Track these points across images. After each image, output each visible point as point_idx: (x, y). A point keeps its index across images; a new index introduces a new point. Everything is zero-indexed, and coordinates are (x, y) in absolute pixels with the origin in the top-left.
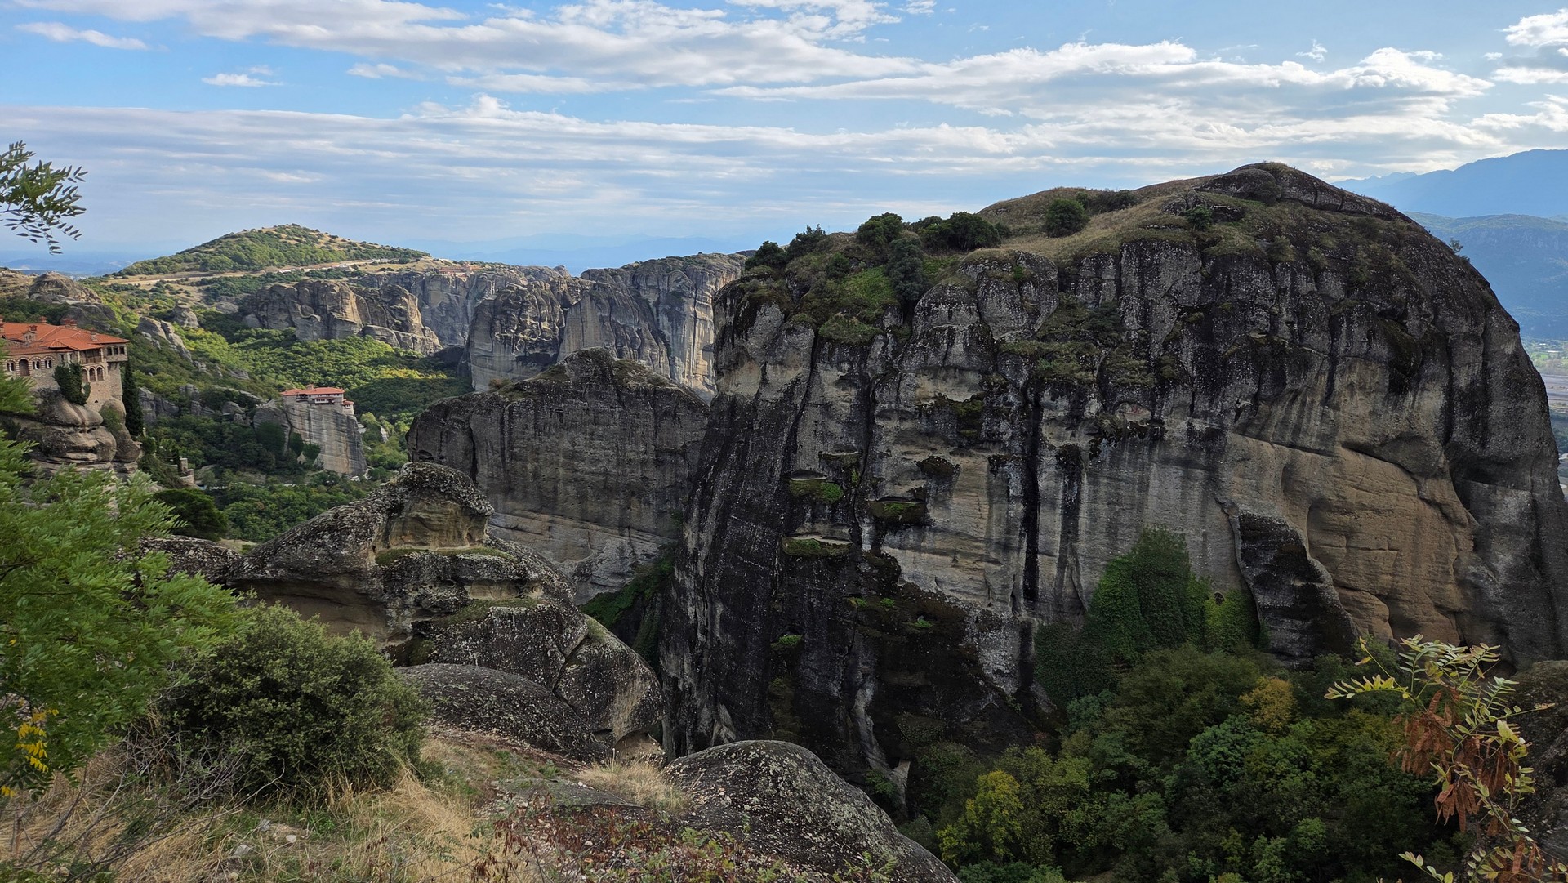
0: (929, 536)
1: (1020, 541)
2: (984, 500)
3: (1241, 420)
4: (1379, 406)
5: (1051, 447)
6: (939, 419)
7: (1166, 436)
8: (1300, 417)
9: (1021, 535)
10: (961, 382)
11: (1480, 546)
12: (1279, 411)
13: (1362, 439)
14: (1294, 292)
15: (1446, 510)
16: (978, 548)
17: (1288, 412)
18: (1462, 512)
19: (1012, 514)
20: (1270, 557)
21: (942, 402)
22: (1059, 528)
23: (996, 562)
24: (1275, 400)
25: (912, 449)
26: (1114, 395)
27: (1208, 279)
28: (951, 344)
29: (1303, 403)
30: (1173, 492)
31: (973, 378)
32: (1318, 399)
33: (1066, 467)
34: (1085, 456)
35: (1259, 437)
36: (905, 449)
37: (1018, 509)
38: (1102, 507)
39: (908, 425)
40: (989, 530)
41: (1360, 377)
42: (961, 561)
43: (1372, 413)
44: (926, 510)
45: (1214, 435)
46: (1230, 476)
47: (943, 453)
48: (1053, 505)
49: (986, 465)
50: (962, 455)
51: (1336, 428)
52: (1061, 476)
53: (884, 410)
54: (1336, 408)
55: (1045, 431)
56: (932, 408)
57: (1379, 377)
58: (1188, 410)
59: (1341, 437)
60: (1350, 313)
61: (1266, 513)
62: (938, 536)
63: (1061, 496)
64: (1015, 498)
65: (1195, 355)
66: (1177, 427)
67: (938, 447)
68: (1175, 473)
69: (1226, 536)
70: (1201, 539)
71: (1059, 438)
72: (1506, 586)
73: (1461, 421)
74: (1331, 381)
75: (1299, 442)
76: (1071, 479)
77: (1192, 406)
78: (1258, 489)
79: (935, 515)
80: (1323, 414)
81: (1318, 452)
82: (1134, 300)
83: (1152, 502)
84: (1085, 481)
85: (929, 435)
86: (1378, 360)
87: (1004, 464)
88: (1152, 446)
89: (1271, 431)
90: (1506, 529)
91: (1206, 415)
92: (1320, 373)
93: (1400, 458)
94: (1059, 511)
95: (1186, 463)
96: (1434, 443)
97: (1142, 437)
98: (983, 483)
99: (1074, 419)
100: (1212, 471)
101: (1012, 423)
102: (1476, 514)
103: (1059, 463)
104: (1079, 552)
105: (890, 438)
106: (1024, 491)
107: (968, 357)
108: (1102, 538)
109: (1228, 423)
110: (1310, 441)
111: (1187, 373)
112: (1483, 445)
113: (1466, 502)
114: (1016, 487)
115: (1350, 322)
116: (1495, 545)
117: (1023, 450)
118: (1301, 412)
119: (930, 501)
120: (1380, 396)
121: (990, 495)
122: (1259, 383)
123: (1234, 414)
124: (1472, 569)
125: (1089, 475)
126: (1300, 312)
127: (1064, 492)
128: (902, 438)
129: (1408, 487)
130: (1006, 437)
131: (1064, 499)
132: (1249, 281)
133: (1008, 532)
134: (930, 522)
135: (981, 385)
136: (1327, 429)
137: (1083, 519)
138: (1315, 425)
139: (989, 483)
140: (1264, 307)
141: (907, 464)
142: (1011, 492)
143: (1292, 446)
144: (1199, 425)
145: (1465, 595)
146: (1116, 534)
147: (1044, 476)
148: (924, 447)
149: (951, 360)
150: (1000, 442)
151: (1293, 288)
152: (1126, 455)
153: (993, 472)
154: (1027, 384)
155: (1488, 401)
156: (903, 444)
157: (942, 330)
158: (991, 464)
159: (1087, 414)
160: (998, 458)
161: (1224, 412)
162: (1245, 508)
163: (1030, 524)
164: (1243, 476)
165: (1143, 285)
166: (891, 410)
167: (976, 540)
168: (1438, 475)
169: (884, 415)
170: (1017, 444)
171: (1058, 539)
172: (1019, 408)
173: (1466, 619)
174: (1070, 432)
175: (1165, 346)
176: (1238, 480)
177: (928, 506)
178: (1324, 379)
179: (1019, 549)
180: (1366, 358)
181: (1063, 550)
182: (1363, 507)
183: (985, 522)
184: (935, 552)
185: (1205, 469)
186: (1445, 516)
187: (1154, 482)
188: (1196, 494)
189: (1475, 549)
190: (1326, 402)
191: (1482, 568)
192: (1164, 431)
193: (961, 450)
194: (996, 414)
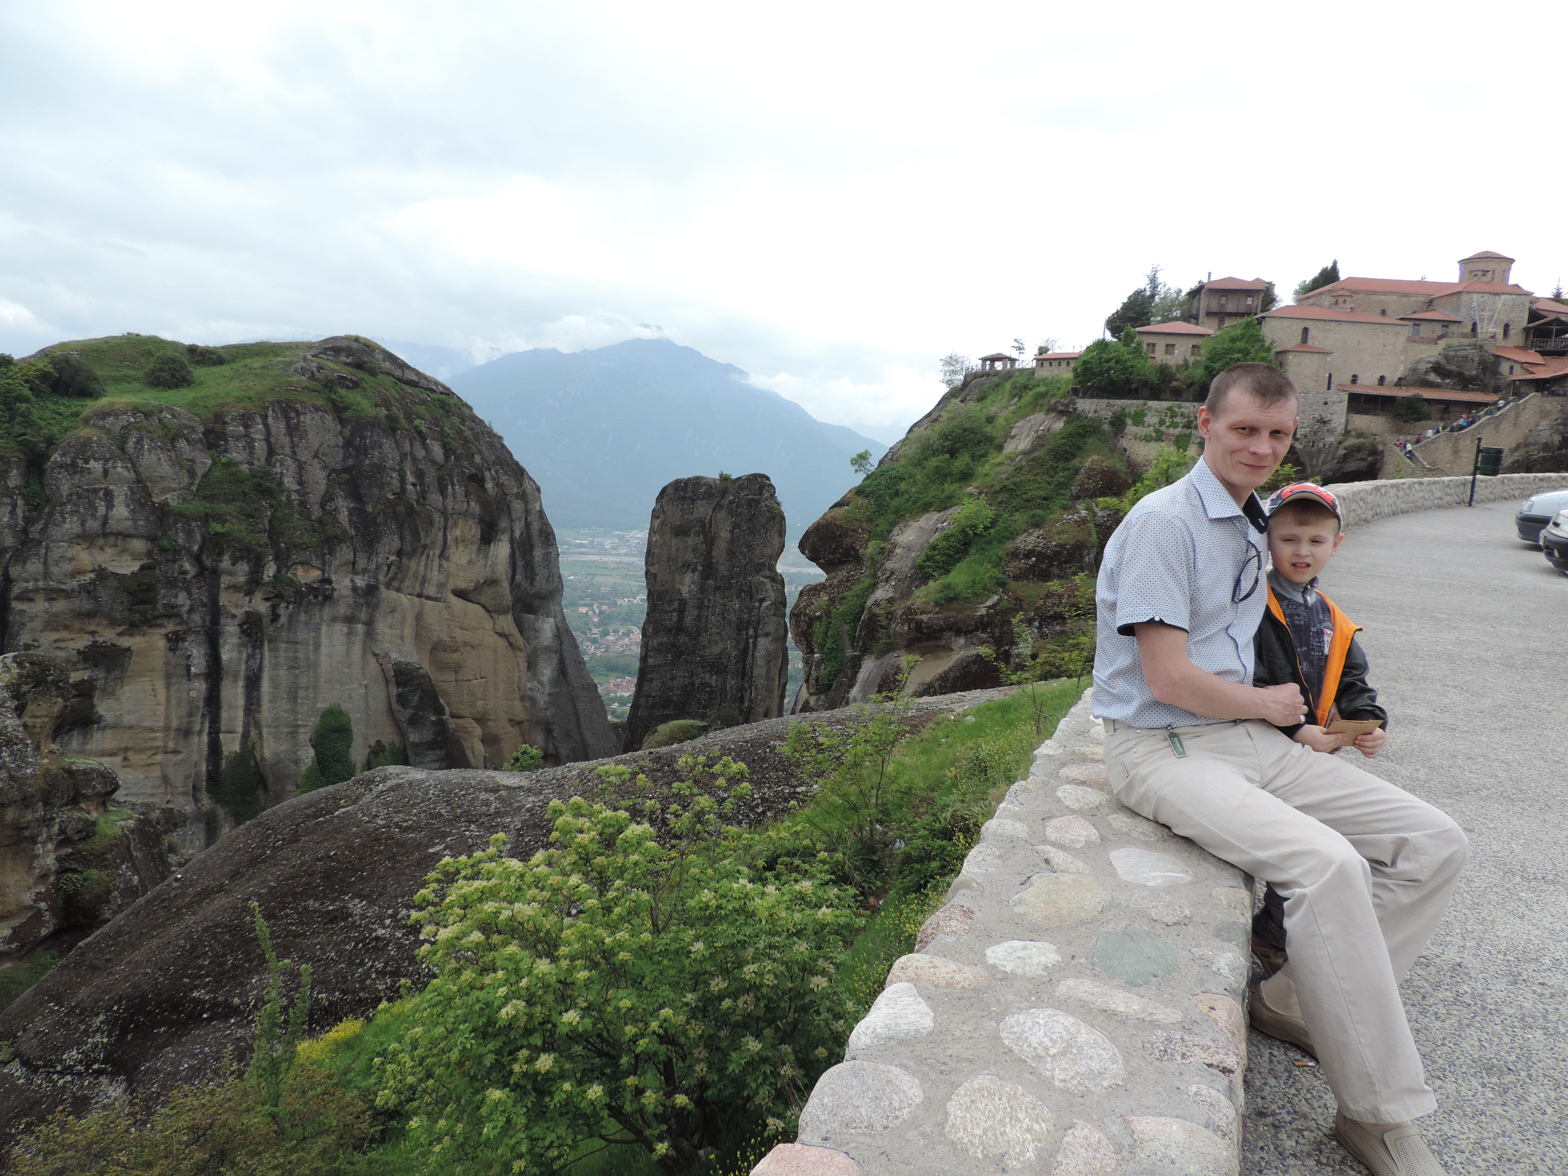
0: (97, 736)
1: (202, 723)
2: (160, 684)
3: (391, 574)
4: (474, 555)
5: (234, 616)
6: (104, 595)
7: (336, 594)
8: (426, 569)
9: (203, 716)
10: (124, 551)
11: (532, 666)
12: (413, 564)
13: (462, 585)
14: (414, 459)
15: (512, 640)
16: (153, 739)
17: (418, 564)
18: (521, 641)
19: (193, 694)
20: (416, 698)
21: (102, 574)
22: (241, 702)
23: (176, 752)
24: (411, 555)
25: (65, 634)
26: (288, 557)
27: (348, 444)
28: (110, 506)
29: (428, 556)
30: (340, 648)
31: (139, 545)
32: (438, 552)
33: (249, 635)
34: (266, 621)
35: (398, 590)
36: (55, 636)
37: (200, 687)
38: (282, 672)
39: (61, 605)
40: (168, 717)
41: (462, 531)
42: (133, 757)
43: (470, 562)
44: (93, 706)
45: (371, 590)
46: (382, 628)
47: (108, 635)
48: (236, 677)
49: (162, 644)
50: (132, 635)
51: (448, 577)
52: (243, 645)
53: (27, 591)
54: (448, 560)
55: (224, 599)
56: (93, 582)
57: (474, 531)
58: (351, 568)
59: (451, 586)
60: (451, 477)
61: (409, 659)
62: (109, 734)
63: (243, 667)
64: (197, 675)
65: (350, 515)
66: (343, 583)
67: (99, 629)
68: (341, 628)
69: (382, 685)
70: (363, 691)
71: (236, 606)
72: (550, 695)
73: (520, 563)
74: (445, 536)
75: (425, 592)
76: (254, 647)
77: (354, 564)
78: (402, 638)
79: (103, 708)
80: (440, 566)
81: (435, 599)
82: (289, 461)
83: (324, 660)
84: (266, 648)
85: (90, 615)
86: (473, 516)
87: (184, 640)
88: (322, 605)
89: (407, 583)
90: (547, 649)
91: (365, 571)
92: (439, 529)
93: (483, 599)
94: (241, 683)
95: (350, 620)
96: (506, 585)
97: (316, 597)
98: (159, 664)
99: (253, 583)
100: (370, 623)
101: (190, 594)
102: (527, 640)
103: (243, 632)
104: (263, 723)
105: (37, 624)
106: (208, 666)
107: (135, 520)
108: (285, 705)
109: (381, 578)
110: (431, 590)
111: (347, 532)
112: (532, 584)
113: (521, 632)
114: (199, 662)
115: (453, 485)
116: (541, 664)
117: (204, 622)
118: (426, 565)
119: (97, 694)
120: (475, 547)
121: (168, 676)
122: (402, 539)
123: (385, 568)
124: (529, 685)
125: (270, 641)
126: (420, 475)
127: (247, 661)
128: (52, 623)
129: (488, 624)
130: (185, 609)
131: (246, 670)
132: (380, 446)
133: (190, 715)
134: (99, 719)
135: (149, 554)
136: (442, 578)
137: (266, 686)
138: (435, 576)
139: (167, 663)
140: (394, 470)
141: (62, 654)
142: (193, 669)
143: (419, 596)
144: (360, 582)
145: (525, 707)
146: (296, 698)
147: (227, 647)
148: (82, 631)
149: (113, 525)
150: (178, 615)
151: (412, 454)
152: (303, 617)
153: (173, 650)
154: (201, 549)
155: (532, 547)
156: (52, 630)
157: (96, 491)
158: (169, 640)
159: (266, 579)
160: (176, 633)
161: (378, 568)
162: (394, 655)
163: (213, 701)
164: (391, 627)
165: (293, 446)
166: (36, 590)
167: (152, 730)
168: (504, 612)
169: (26, 597)
170: (197, 618)
171: (241, 713)
172: (194, 577)
173: (525, 726)
174: (247, 599)
175: (323, 506)
176: (388, 631)
177: (95, 701)
178: (441, 534)
179: (200, 732)
180: (465, 514)
181: (246, 725)
182: (466, 644)
183: (162, 708)
184: (103, 754)
185: (364, 623)
186: (511, 644)
187: (324, 642)
188: (357, 649)
189: (529, 669)
190: (442, 556)
191: (535, 683)
192: (333, 590)
193: (132, 628)
194: (171, 583)
